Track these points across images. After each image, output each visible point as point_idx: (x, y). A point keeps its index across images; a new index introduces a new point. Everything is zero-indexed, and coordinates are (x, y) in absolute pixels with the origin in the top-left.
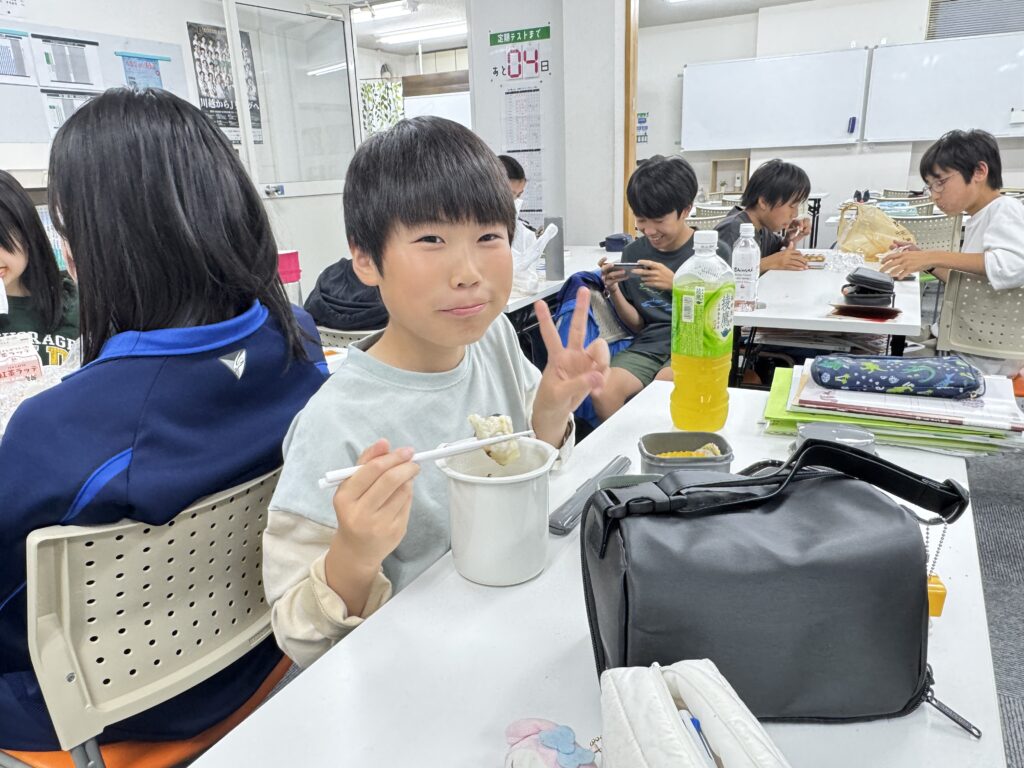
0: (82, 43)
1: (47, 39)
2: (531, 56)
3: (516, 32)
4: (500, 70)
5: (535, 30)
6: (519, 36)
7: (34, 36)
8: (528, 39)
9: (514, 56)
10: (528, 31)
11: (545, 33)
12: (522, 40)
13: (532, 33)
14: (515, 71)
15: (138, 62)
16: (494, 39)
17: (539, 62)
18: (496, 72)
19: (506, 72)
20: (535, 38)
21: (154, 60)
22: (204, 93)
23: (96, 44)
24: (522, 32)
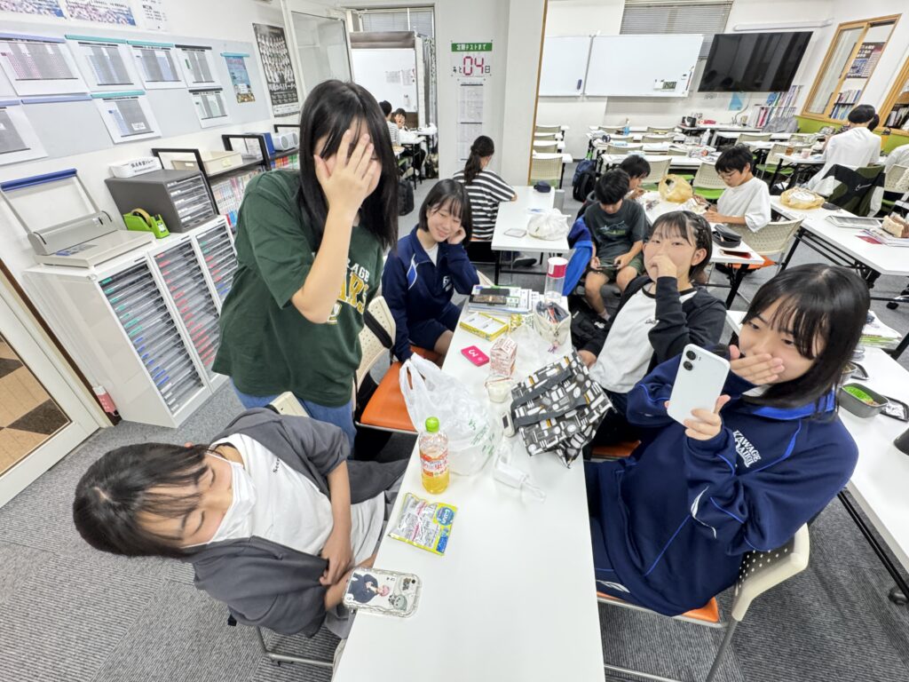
0: (202, 49)
1: (184, 48)
2: (479, 62)
3: (469, 44)
4: (458, 69)
5: (482, 44)
6: (471, 47)
7: (177, 46)
8: (477, 50)
9: (468, 61)
10: (478, 44)
11: (489, 47)
12: (474, 50)
13: (480, 46)
14: (468, 71)
15: (234, 60)
16: (455, 47)
17: (484, 66)
18: (455, 70)
19: (462, 70)
20: (482, 50)
21: (241, 57)
22: (270, 80)
23: (210, 48)
24: (474, 44)
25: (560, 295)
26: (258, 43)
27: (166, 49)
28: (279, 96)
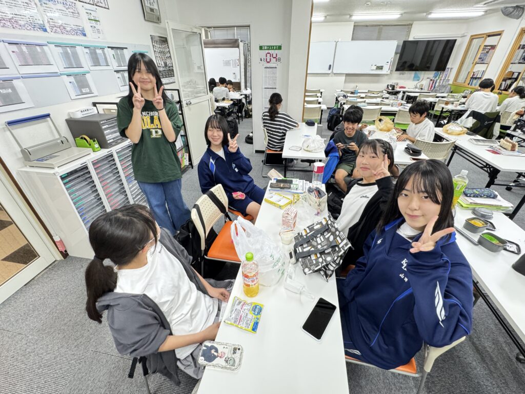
2: (274, 56)
3: (269, 46)
7: (109, 47)
9: (268, 55)
11: (280, 48)
12: (272, 49)
13: (275, 47)
14: (268, 60)
16: (261, 48)
17: (277, 58)
18: (261, 60)
19: (265, 60)
22: (159, 65)
23: (126, 48)
25: (321, 183)
26: (153, 46)
27: (103, 49)
28: (164, 74)
